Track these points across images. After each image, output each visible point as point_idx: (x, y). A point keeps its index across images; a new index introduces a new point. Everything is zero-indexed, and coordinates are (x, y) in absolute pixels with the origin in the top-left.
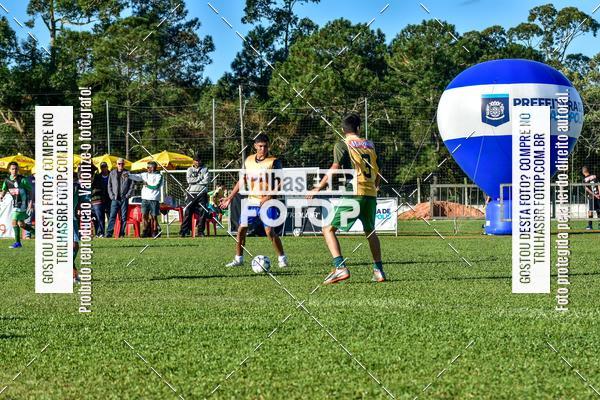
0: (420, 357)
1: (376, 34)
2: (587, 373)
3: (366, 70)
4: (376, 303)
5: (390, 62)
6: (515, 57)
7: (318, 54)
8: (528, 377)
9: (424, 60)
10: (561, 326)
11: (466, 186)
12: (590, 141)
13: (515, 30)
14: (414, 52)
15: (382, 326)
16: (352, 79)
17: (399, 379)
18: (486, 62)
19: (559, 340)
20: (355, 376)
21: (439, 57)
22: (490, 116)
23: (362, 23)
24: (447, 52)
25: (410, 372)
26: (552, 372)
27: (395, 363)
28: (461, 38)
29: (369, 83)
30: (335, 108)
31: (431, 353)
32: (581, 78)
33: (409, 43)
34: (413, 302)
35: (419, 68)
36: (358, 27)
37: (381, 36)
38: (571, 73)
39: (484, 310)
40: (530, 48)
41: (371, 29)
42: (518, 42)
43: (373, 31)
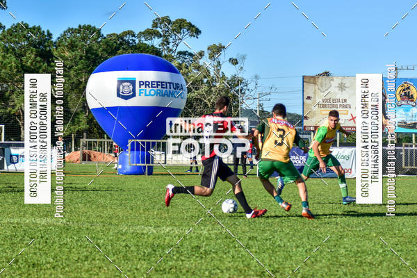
0: (66, 259)
1: (46, 34)
2: (181, 272)
3: (38, 59)
4: (38, 221)
5: (55, 53)
6: (142, 52)
7: (5, 46)
8: (140, 274)
9: (78, 53)
10: (165, 239)
11: (106, 140)
12: (192, 111)
13: (143, 33)
14: (72, 47)
15: (42, 237)
16: (29, 64)
17: (51, 274)
18: (122, 55)
19: (163, 249)
20: (20, 272)
21: (89, 50)
22: (122, 93)
23: (37, 26)
24: (95, 48)
25: (59, 270)
26: (156, 271)
27: (49, 263)
28: (105, 38)
29: (40, 67)
30: (16, 84)
31: (74, 256)
32: (187, 67)
33: (69, 40)
34: (64, 221)
35: (75, 58)
36: (34, 28)
37: (50, 35)
38: (180, 64)
39: (113, 227)
40: (152, 46)
41: (42, 30)
42: (144, 42)
43: (44, 32)
